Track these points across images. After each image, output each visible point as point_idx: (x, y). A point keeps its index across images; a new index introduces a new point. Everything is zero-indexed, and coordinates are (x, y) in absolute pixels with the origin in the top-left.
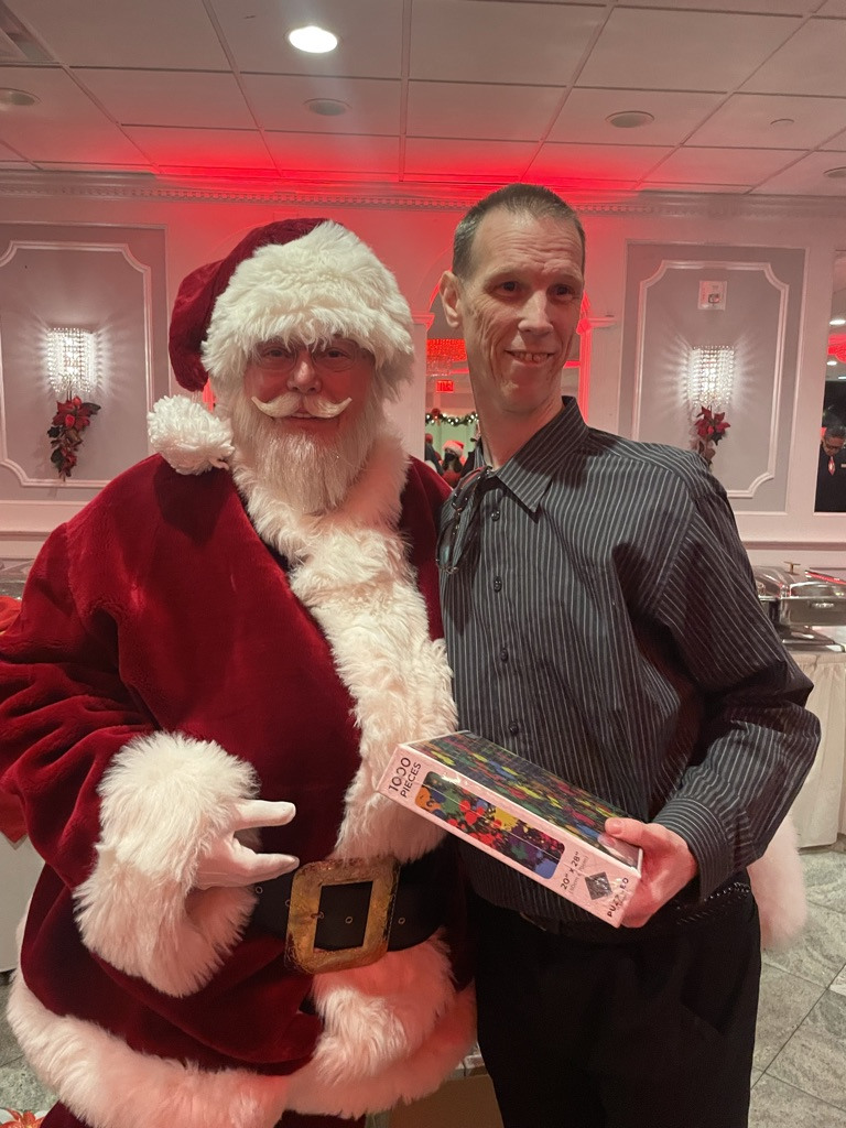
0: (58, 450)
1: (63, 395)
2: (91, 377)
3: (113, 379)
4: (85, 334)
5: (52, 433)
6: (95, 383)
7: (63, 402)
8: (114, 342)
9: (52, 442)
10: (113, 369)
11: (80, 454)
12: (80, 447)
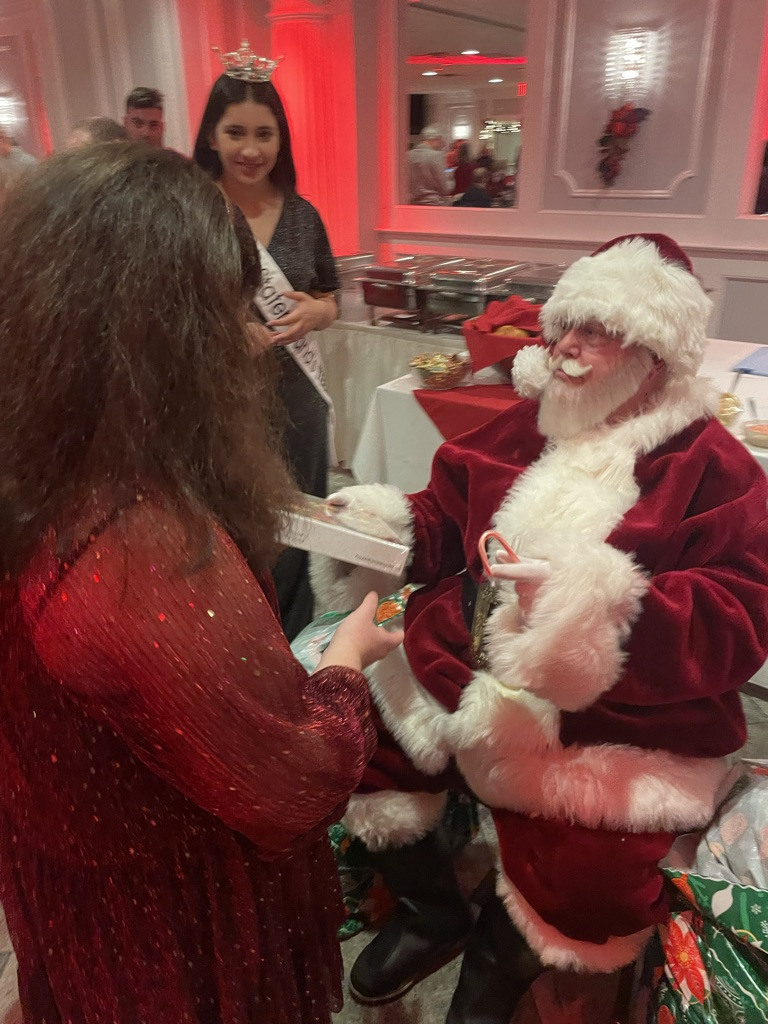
0: (606, 159)
1: (617, 100)
2: (647, 81)
3: (669, 81)
4: (650, 33)
5: (603, 142)
6: (650, 86)
7: (617, 108)
8: (676, 38)
9: (603, 151)
10: (671, 69)
11: (626, 163)
12: (628, 155)
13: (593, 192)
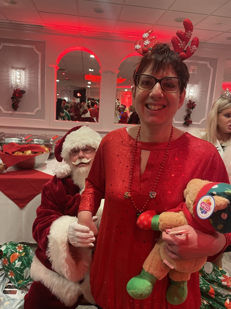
0: (14, 103)
1: (15, 87)
2: (23, 83)
3: (30, 84)
4: (22, 70)
5: (12, 98)
6: (24, 85)
7: (15, 89)
8: (30, 73)
9: (12, 101)
10: (29, 81)
11: (19, 104)
13: (10, 112)
